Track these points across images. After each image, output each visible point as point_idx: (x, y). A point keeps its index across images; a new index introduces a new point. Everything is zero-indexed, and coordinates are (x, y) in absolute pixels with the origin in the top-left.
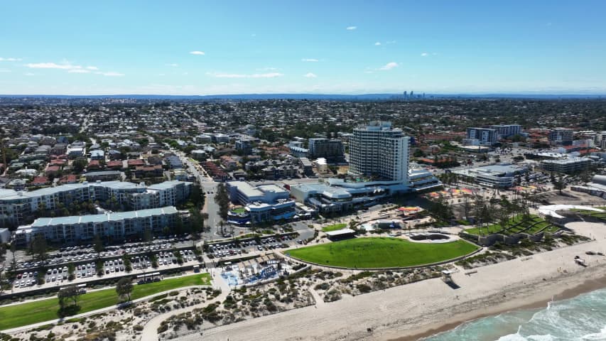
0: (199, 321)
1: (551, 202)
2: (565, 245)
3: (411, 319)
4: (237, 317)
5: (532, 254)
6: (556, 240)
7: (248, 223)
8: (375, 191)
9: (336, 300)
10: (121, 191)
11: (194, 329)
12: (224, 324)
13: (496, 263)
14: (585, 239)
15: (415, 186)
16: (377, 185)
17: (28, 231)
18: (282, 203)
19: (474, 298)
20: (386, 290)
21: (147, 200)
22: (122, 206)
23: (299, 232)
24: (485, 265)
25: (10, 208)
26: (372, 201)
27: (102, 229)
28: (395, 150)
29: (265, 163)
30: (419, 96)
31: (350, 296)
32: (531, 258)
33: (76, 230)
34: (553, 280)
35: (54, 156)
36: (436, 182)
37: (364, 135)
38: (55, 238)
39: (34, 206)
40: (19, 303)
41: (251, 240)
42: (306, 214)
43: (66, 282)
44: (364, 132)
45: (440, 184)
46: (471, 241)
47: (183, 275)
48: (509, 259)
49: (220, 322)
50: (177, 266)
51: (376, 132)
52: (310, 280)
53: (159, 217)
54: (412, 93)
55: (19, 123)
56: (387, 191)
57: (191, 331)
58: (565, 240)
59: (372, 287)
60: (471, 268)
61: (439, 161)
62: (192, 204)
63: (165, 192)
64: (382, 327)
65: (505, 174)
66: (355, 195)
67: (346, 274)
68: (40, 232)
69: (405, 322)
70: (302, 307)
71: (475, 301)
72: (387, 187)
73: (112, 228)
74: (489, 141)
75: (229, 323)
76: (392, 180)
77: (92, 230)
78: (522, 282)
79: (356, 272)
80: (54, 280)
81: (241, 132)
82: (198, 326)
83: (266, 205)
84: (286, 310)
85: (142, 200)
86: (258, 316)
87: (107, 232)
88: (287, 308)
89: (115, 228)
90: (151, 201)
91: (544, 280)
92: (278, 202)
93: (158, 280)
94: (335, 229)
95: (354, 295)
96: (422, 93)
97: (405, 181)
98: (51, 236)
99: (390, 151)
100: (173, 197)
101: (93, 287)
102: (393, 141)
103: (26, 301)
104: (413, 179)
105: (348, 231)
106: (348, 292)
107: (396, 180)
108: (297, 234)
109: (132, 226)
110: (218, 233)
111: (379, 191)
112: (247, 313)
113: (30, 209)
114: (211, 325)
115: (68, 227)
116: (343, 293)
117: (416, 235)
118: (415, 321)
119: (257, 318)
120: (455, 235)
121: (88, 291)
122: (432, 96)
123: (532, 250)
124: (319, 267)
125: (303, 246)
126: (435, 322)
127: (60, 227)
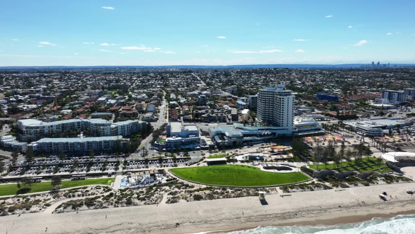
0: (81, 205)
1: (404, 150)
2: (385, 183)
3: (212, 221)
4: (104, 205)
5: (349, 187)
6: (379, 179)
7: (164, 149)
8: (263, 133)
9: (174, 203)
10: (96, 125)
11: (75, 209)
12: (94, 209)
13: (313, 190)
14: (408, 180)
15: (299, 132)
16: (267, 129)
17: (35, 145)
18: (192, 137)
19: (271, 213)
20: (213, 200)
21: (109, 131)
22: (95, 134)
23: (192, 157)
24: (302, 191)
25: (32, 131)
26: (259, 140)
27: (73, 147)
28: (282, 104)
29: (206, 111)
30: (384, 65)
31: (186, 201)
32: (345, 190)
33: (59, 146)
34: (347, 207)
35: (88, 103)
36: (319, 129)
37: (264, 94)
38: (48, 150)
39: (46, 131)
40: (5, 184)
41: (156, 160)
42: (206, 146)
43: (35, 175)
44: (264, 92)
45: (323, 131)
46: (308, 174)
47: (100, 178)
48: (326, 189)
49: (92, 207)
50: (101, 172)
51: (272, 92)
52: (170, 188)
53: (108, 142)
54: (379, 63)
55: (99, 83)
56: (274, 134)
57: (73, 210)
58: (387, 179)
59: (204, 197)
60: (289, 192)
61: (340, 115)
62: (140, 135)
63: (122, 127)
64: (188, 224)
65: (386, 126)
66: (245, 135)
67: (197, 187)
68: (40, 146)
69: (206, 222)
70: (149, 204)
71: (269, 215)
72: (274, 131)
73: (79, 146)
74: (398, 100)
75: (97, 209)
76: (280, 126)
77: (68, 146)
78: (319, 206)
79: (204, 186)
80: (29, 173)
81: (225, 90)
82: (79, 208)
83: (180, 138)
84: (137, 205)
85: (106, 131)
86: (118, 207)
87: (76, 149)
88: (138, 204)
89: (81, 146)
90: (111, 131)
91: (340, 206)
92: (189, 137)
93: (84, 179)
94: (217, 157)
95: (188, 201)
96: (387, 63)
97: (290, 127)
98: (46, 149)
99: (279, 105)
100: (128, 130)
101: (46, 180)
102: (280, 98)
103: (9, 183)
104: (298, 126)
105: (224, 159)
106: (186, 198)
107: (282, 126)
108: (190, 159)
109: (91, 146)
110: (141, 155)
111: (266, 133)
112: (112, 204)
113: (44, 132)
114: (87, 208)
115: (55, 144)
116: (183, 198)
117: (270, 165)
118: (214, 222)
119: (116, 208)
120: (299, 168)
121: (43, 181)
122: (395, 65)
123: (351, 184)
124: (183, 181)
125: (187, 166)
126: (227, 225)
127: (51, 143)
